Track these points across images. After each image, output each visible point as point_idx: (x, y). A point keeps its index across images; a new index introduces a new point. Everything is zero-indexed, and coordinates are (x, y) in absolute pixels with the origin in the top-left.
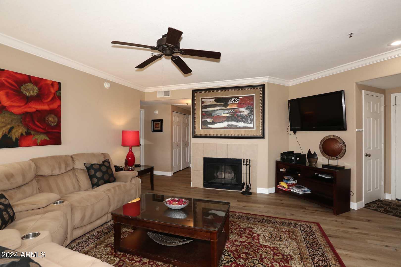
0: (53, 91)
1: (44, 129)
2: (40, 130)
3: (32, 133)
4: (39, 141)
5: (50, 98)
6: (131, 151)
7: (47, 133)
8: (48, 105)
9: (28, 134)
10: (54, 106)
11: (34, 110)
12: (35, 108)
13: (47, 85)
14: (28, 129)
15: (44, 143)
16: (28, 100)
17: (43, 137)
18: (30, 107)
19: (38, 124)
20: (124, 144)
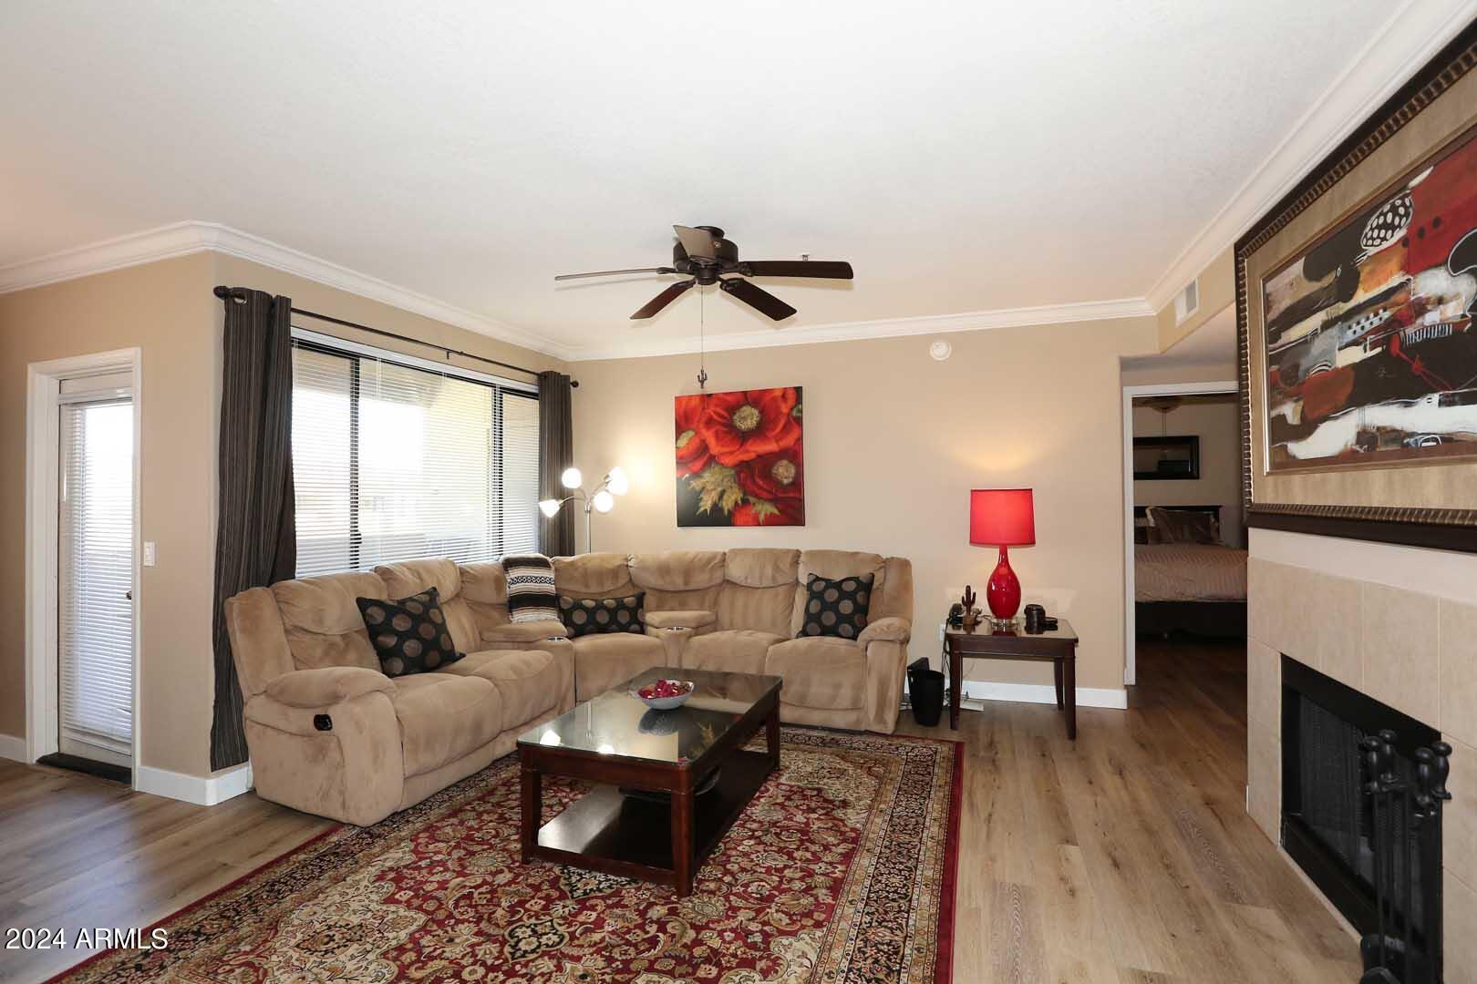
0: (785, 410)
1: (770, 492)
2: (765, 495)
3: (752, 499)
4: (762, 517)
5: (781, 426)
6: (1004, 561)
7: (774, 500)
8: (777, 441)
9: (745, 502)
10: (788, 441)
11: (753, 455)
12: (754, 452)
13: (774, 399)
14: (745, 494)
15: (771, 521)
16: (743, 437)
17: (766, 509)
18: (747, 452)
19: (761, 483)
20: (978, 538)
